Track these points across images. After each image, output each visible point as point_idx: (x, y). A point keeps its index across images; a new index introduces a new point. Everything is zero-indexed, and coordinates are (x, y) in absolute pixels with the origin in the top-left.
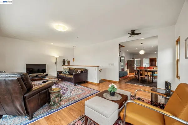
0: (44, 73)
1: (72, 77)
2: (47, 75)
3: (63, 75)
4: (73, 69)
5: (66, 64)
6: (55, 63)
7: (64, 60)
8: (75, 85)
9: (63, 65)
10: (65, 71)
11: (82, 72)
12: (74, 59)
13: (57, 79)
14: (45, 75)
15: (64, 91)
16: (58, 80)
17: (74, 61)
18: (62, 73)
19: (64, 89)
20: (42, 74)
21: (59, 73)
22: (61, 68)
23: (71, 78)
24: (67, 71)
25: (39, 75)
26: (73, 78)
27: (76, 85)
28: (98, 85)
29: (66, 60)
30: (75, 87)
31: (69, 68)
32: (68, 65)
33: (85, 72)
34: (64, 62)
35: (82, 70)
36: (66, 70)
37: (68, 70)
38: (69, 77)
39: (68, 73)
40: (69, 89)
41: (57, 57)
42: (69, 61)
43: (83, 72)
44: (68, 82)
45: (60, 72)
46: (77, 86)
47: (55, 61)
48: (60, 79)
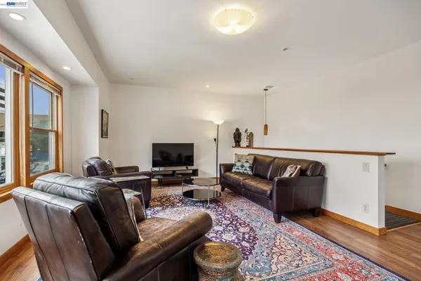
0: (189, 168)
1: (266, 188)
2: (195, 172)
3: (237, 177)
4: (268, 160)
5: (244, 142)
6: (215, 140)
7: (237, 130)
8: (278, 220)
9: (234, 145)
10: (242, 166)
11: (302, 172)
12: (266, 126)
13: (218, 188)
14: (191, 172)
15: (244, 238)
16: (223, 190)
17: (266, 134)
18: (233, 170)
19: (242, 230)
20: (184, 168)
21: (225, 171)
22: (229, 155)
23: (264, 192)
24: (247, 165)
25: (177, 172)
26: (271, 192)
27: (283, 218)
28: (383, 235)
29: (242, 131)
30: (279, 226)
31: (253, 157)
32: (248, 147)
33: (314, 173)
34: (237, 137)
35: (305, 166)
36: (244, 161)
37: (251, 162)
38: (257, 188)
39: (250, 173)
40: (259, 233)
41: (220, 122)
42: (251, 135)
43: (308, 173)
44: (252, 203)
45: (228, 168)
46: (287, 224)
47: (213, 135)
48: (226, 189)
